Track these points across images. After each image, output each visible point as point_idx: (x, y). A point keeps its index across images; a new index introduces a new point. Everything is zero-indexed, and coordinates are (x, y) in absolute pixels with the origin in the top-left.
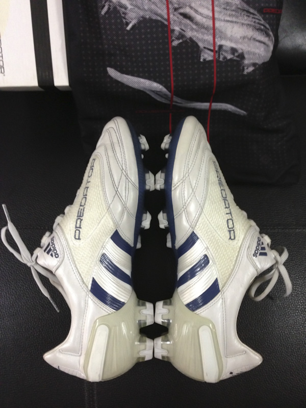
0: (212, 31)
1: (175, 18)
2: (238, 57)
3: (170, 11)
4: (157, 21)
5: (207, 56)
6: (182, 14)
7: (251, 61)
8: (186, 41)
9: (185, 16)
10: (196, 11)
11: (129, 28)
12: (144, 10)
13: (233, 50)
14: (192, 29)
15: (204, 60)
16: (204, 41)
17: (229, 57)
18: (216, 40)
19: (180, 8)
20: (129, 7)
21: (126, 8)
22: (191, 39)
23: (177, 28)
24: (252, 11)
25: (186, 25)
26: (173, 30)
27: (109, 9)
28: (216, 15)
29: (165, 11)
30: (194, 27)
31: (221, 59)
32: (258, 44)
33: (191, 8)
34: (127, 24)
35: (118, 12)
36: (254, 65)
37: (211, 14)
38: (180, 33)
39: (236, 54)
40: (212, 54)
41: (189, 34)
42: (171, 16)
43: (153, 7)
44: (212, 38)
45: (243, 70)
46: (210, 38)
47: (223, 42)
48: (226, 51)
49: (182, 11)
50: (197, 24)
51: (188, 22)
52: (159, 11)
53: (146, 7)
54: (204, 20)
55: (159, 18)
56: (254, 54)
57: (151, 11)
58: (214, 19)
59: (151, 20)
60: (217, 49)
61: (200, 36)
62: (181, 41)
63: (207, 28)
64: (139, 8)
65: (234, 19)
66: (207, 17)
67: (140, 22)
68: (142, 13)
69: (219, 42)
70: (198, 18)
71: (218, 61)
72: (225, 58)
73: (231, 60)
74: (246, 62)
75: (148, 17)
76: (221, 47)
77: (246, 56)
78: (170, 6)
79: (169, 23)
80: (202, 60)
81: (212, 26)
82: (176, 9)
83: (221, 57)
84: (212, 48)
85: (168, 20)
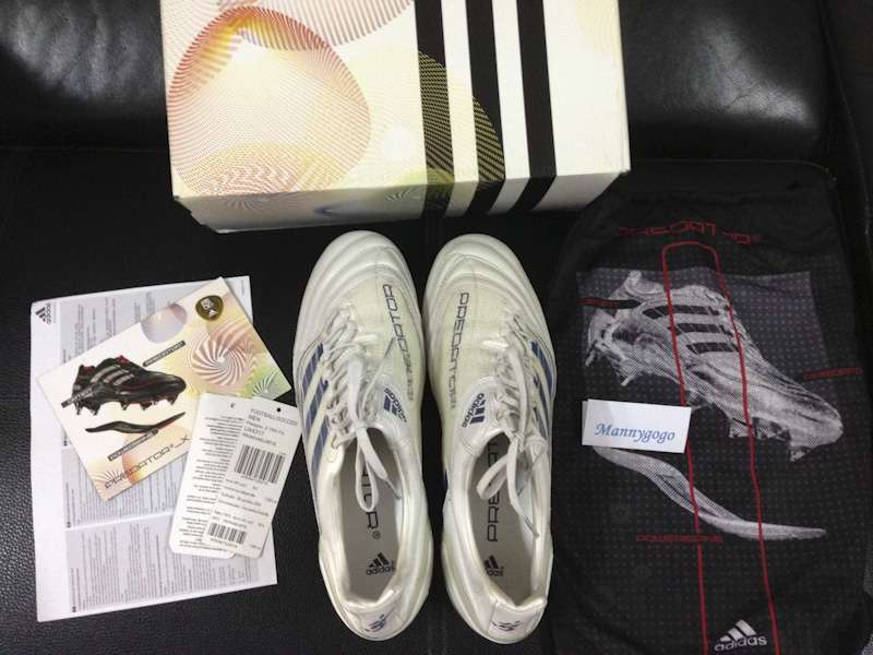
0: (742, 399)
1: (689, 378)
2: (781, 436)
3: (682, 368)
4: (664, 379)
5: (740, 431)
6: (696, 373)
7: (799, 444)
8: (707, 407)
9: (702, 376)
10: (718, 371)
11: (624, 383)
12: (646, 363)
13: (775, 427)
14: (713, 394)
15: (735, 436)
16: (732, 411)
17: (770, 435)
18: (749, 410)
19: (694, 365)
20: (624, 358)
21: (619, 360)
22: (714, 405)
23: (693, 390)
24: (786, 379)
25: (705, 388)
26: (689, 392)
27: (595, 359)
28: (748, 378)
29: (675, 367)
30: (716, 391)
31: (759, 437)
32: (804, 420)
33: (710, 366)
34: (622, 379)
35: (609, 362)
36: (804, 449)
37: (740, 376)
38: (698, 397)
39: (779, 432)
40: (746, 428)
41: (710, 399)
42: (683, 374)
43: (658, 360)
44: (742, 408)
45: (790, 455)
46: (740, 407)
47: (759, 414)
48: (764, 427)
49: (696, 369)
50: (719, 387)
51: (707, 384)
52: (667, 367)
53: (647, 361)
54: (731, 383)
55: (667, 375)
56: (803, 434)
57: (655, 365)
58: (744, 382)
59: (654, 376)
60: (751, 422)
61: (726, 403)
62: (699, 407)
63: (734, 395)
64: (637, 361)
65: (770, 386)
66: (734, 379)
67: (638, 379)
68: (641, 368)
69: (753, 414)
70: (721, 380)
71: (755, 440)
72: (764, 436)
73: (772, 439)
74: (793, 444)
75: (650, 372)
76: (756, 420)
77: (793, 436)
78: (681, 362)
79: (682, 382)
80: (731, 436)
81: (741, 391)
82: (688, 367)
83: (759, 434)
84: (744, 421)
85: (680, 378)
